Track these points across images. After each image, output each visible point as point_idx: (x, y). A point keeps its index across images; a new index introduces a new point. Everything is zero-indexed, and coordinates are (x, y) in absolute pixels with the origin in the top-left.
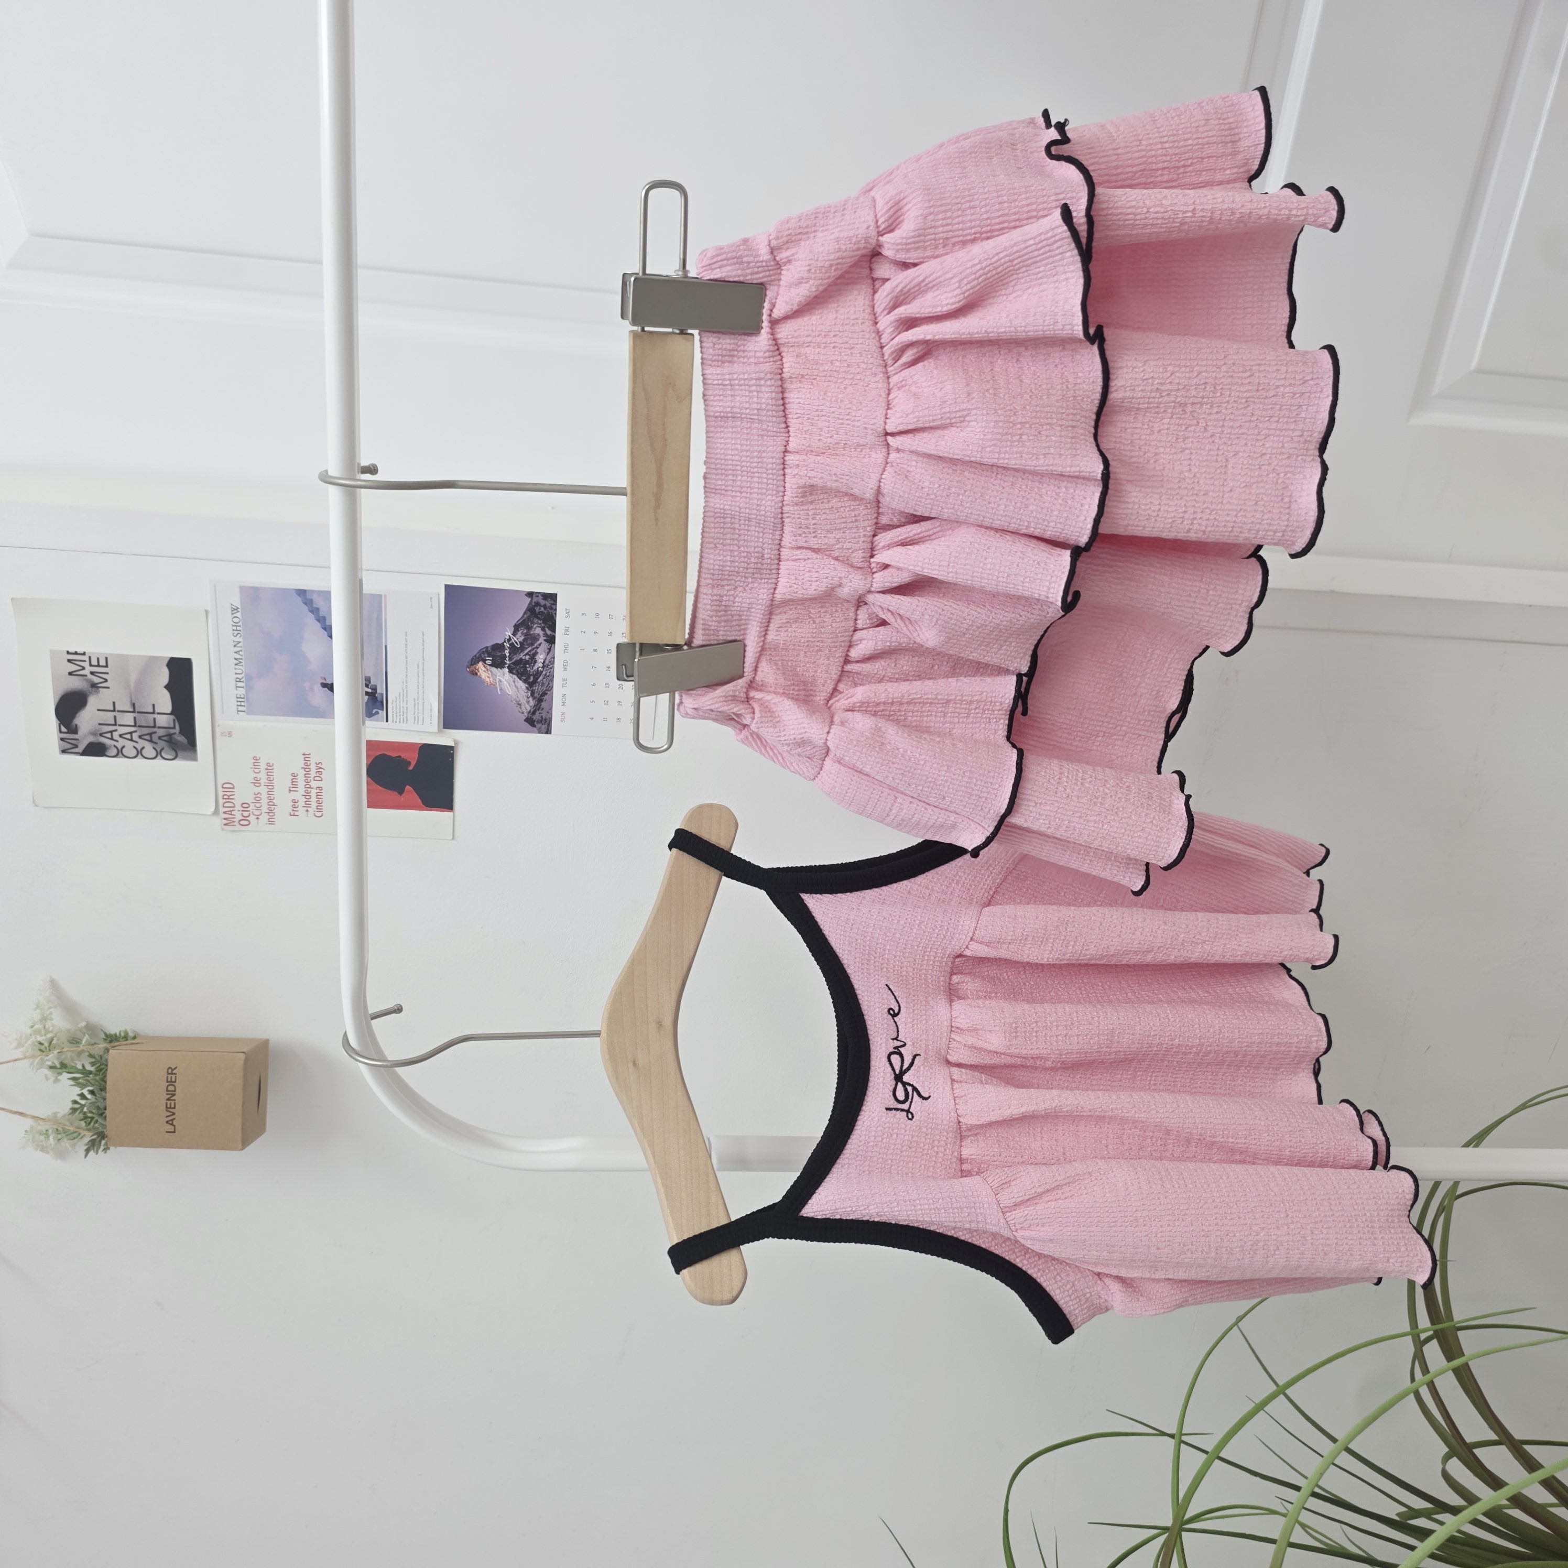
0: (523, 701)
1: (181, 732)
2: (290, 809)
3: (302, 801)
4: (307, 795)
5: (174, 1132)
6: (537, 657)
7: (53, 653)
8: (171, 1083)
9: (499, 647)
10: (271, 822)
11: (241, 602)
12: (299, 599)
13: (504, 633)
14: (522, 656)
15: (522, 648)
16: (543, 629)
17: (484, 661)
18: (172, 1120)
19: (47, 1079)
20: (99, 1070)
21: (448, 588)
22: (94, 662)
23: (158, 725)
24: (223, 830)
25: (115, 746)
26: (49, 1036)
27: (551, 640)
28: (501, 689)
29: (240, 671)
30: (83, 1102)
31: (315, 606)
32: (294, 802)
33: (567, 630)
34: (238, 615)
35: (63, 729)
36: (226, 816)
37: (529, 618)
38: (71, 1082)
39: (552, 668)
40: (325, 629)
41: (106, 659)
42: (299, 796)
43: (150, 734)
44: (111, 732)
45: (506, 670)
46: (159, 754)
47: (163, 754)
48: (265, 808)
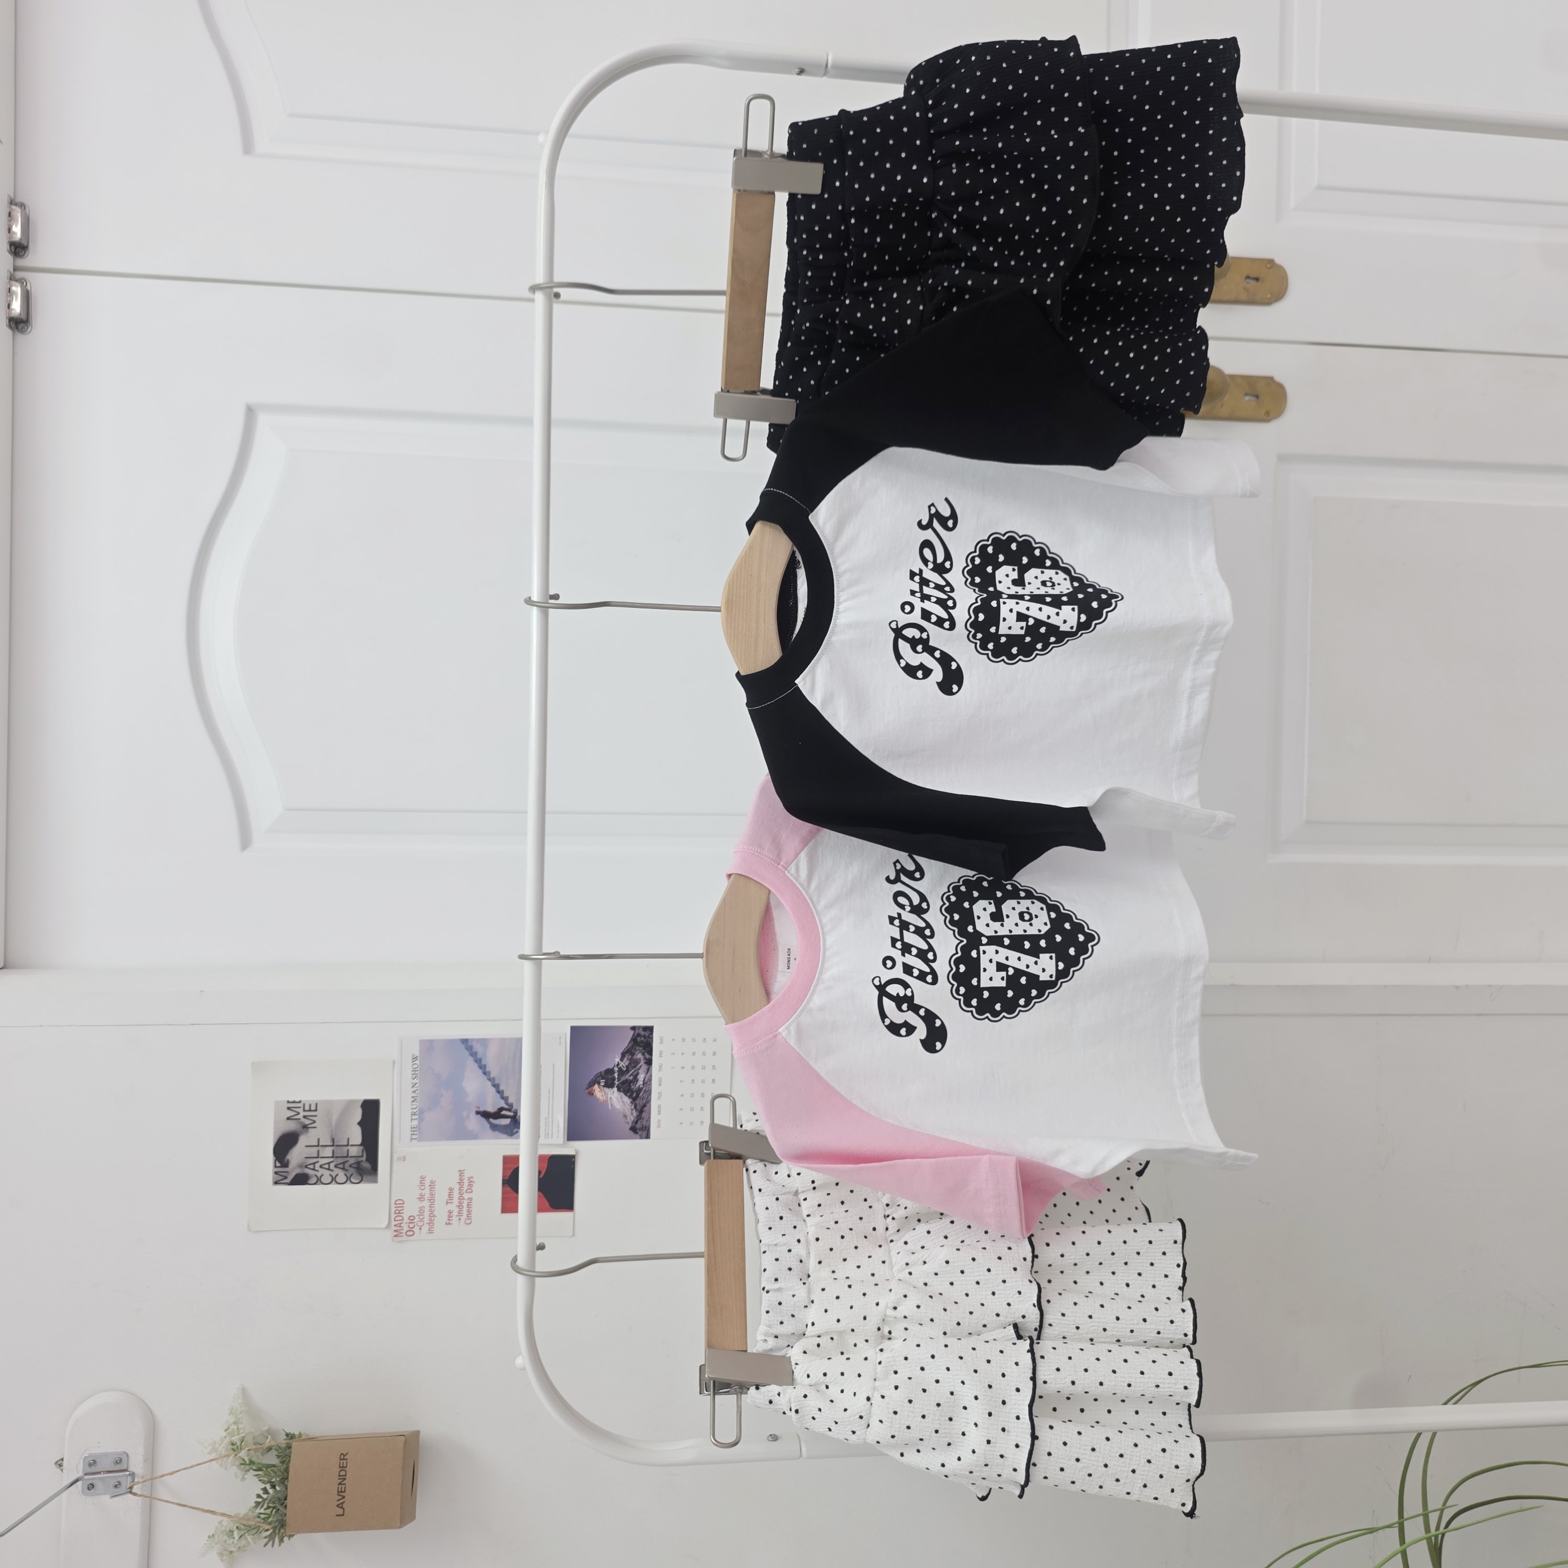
0: (628, 1113)
1: (367, 1160)
2: (446, 1219)
3: (455, 1213)
4: (460, 1206)
5: (343, 1515)
6: (639, 1077)
7: (277, 1103)
8: (343, 1468)
9: (610, 1071)
10: (431, 1231)
11: (421, 1052)
12: (463, 1046)
13: (614, 1060)
14: (628, 1077)
15: (628, 1071)
16: (643, 1054)
17: (599, 1083)
18: (342, 1503)
19: (237, 1477)
20: (283, 1462)
21: (573, 1028)
22: (307, 1108)
23: (350, 1155)
24: (393, 1240)
25: (316, 1175)
26: (242, 1435)
27: (649, 1062)
28: (611, 1105)
29: (415, 1107)
30: (265, 1496)
31: (474, 1050)
32: (450, 1212)
33: (661, 1053)
34: (417, 1062)
35: (278, 1164)
36: (397, 1228)
37: (632, 1046)
38: (256, 1477)
39: (649, 1085)
40: (480, 1067)
41: (316, 1104)
42: (454, 1207)
43: (344, 1163)
44: (314, 1164)
45: (615, 1089)
46: (348, 1179)
47: (353, 1180)
48: (426, 1220)
